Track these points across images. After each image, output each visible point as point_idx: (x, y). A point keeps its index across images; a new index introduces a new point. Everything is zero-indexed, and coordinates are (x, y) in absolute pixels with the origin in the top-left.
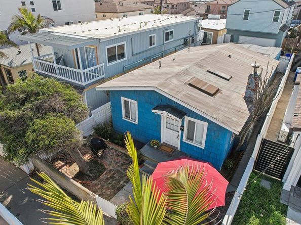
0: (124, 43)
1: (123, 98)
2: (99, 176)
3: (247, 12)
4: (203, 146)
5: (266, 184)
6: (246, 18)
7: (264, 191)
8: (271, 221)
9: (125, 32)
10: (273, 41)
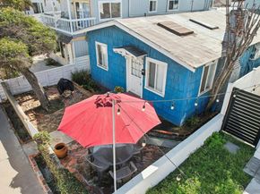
1: (97, 43)
4: (163, 94)
5: (231, 148)
7: (223, 154)
8: (217, 188)
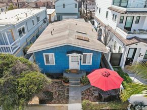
0: (24, 26)
1: (44, 54)
2: (52, 97)
3: (64, 5)
4: (91, 64)
6: (64, 7)
9: (22, 20)
10: (76, 16)
